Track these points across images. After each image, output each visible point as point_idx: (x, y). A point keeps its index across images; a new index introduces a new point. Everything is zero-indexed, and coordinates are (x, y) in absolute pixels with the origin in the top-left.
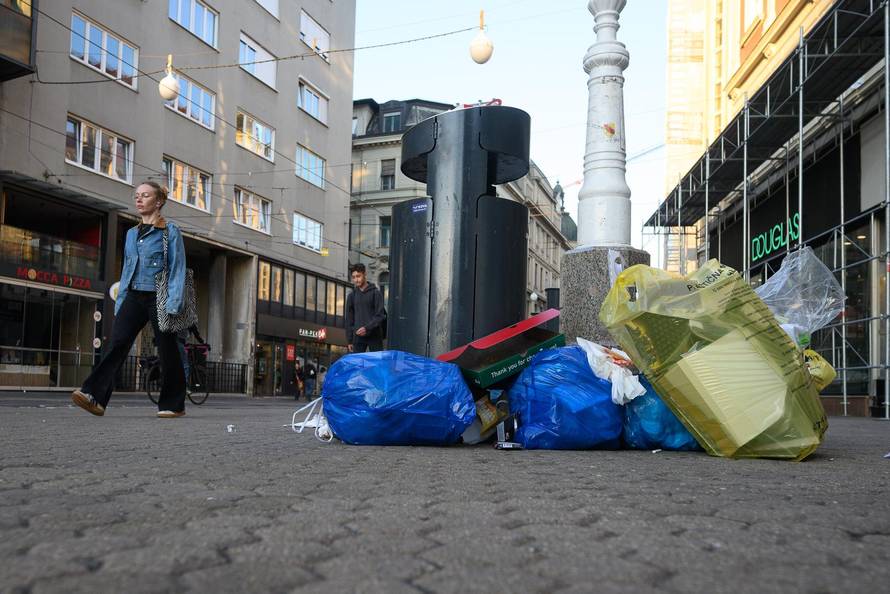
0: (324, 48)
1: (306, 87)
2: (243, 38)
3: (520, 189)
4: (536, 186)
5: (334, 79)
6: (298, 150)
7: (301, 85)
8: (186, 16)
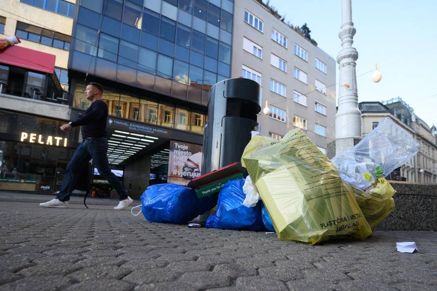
0: (324, 91)
1: (318, 104)
2: (295, 92)
3: (413, 129)
4: (421, 127)
5: (328, 100)
6: (316, 125)
7: (316, 104)
8: (275, 89)
